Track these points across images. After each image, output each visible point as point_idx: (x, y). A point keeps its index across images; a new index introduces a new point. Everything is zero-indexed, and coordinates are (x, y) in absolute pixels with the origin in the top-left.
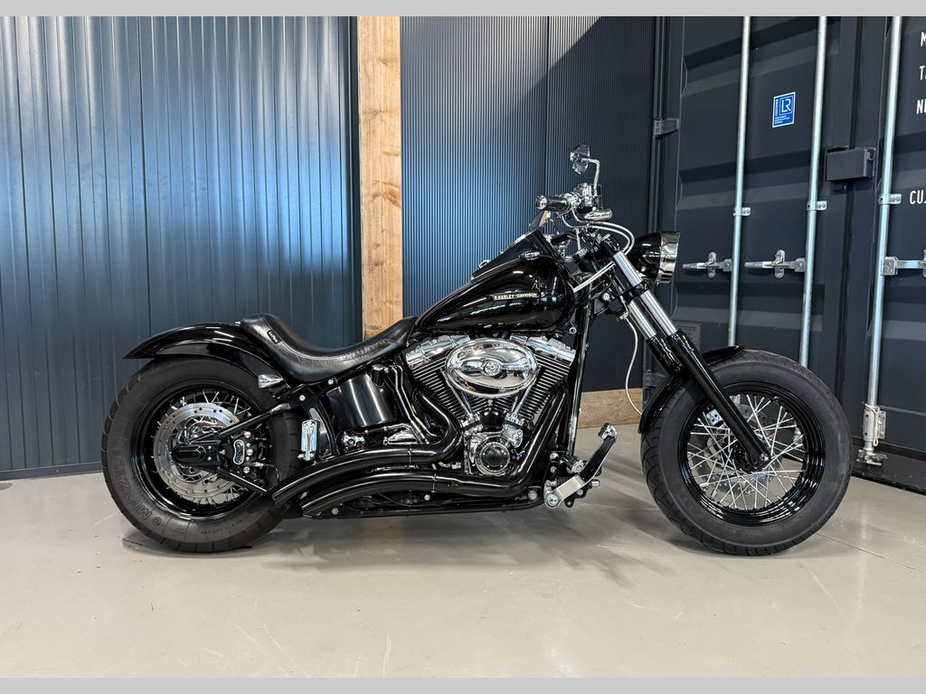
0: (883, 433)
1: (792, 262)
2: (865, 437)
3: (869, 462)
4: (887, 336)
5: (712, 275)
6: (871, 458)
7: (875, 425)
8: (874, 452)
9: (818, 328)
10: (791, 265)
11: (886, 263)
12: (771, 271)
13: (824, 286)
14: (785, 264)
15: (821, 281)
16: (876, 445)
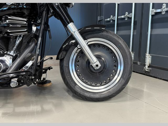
0: (150, 62)
1: (129, 15)
2: (146, 63)
3: (147, 70)
4: (152, 33)
5: (111, 22)
6: (147, 69)
7: (148, 60)
8: (148, 67)
9: (135, 34)
10: (129, 16)
11: (152, 11)
12: (124, 19)
13: (137, 21)
14: (128, 16)
15: (136, 20)
16: (148, 66)
